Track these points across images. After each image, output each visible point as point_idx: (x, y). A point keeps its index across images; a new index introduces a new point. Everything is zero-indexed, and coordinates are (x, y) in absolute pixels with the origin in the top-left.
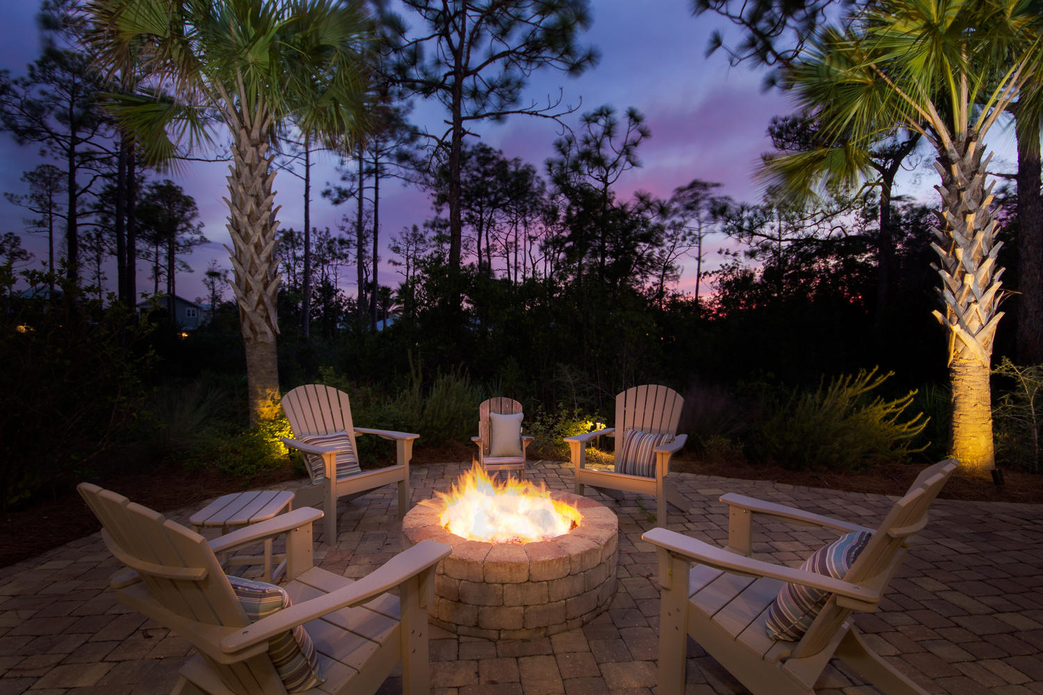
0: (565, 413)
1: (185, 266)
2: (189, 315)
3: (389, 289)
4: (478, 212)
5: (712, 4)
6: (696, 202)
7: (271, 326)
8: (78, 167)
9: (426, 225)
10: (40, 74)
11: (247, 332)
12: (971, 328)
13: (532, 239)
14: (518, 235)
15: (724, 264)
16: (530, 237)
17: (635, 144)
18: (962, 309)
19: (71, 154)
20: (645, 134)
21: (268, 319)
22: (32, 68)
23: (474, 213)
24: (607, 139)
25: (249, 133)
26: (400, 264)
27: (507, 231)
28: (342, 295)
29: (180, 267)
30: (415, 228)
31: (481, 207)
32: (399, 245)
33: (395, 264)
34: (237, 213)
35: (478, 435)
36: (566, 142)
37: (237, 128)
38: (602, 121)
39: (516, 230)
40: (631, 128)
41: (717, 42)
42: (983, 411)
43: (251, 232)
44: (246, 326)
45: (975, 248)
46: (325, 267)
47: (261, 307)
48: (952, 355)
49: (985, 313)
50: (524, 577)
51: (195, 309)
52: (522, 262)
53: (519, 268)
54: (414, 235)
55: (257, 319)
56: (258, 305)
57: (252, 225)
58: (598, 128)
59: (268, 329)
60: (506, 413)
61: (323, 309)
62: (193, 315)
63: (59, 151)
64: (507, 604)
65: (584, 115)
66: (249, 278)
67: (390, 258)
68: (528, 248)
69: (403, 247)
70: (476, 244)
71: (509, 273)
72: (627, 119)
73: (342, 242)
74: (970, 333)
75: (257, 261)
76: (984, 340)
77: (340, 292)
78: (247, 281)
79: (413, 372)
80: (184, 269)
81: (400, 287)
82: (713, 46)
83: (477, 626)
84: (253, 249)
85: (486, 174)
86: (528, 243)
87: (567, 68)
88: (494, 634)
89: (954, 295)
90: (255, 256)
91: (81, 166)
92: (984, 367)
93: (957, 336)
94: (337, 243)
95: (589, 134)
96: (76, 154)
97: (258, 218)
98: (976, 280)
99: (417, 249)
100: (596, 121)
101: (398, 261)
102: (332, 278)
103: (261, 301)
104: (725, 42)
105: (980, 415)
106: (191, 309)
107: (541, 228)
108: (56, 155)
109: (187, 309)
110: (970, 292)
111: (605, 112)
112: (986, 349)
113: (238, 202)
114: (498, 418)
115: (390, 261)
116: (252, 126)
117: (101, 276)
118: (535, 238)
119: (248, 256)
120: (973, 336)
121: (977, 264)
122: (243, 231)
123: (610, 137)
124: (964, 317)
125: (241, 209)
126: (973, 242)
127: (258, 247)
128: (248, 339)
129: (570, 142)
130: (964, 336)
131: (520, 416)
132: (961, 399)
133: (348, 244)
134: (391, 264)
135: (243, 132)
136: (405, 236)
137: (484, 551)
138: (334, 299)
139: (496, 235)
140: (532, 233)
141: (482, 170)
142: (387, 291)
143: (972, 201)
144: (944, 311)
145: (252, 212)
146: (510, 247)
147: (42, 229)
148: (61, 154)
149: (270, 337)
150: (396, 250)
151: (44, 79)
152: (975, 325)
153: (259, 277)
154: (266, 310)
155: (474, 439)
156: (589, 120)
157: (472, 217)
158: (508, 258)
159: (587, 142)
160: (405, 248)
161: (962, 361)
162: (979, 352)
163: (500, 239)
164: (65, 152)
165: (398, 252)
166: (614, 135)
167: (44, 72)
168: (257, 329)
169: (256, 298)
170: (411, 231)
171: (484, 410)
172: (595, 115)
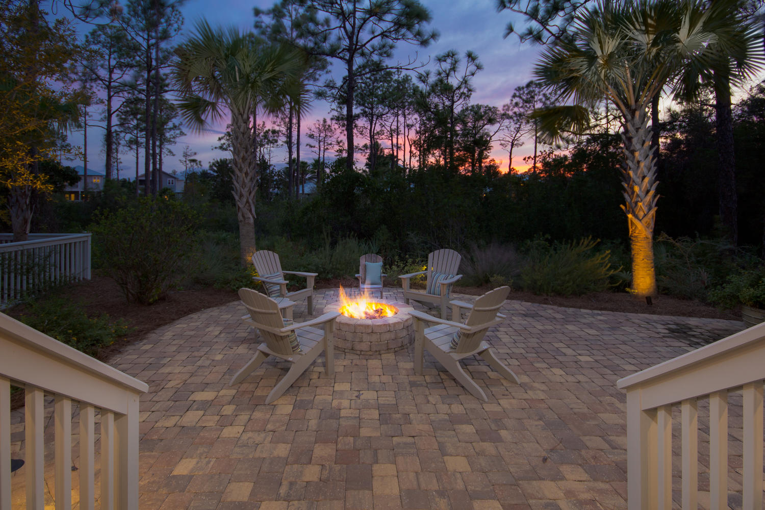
0: (410, 260)
1: (170, 152)
2: (169, 183)
3: (306, 163)
4: (369, 108)
5: (508, 5)
6: (533, 97)
7: (252, 214)
8: (113, 96)
9: (332, 119)
10: (92, 40)
11: (240, 217)
12: (639, 216)
13: (409, 127)
14: (399, 125)
15: (542, 151)
16: (408, 126)
17: (473, 74)
18: (634, 205)
19: (109, 87)
20: (479, 67)
21: (250, 211)
22: (87, 37)
23: (367, 109)
24: (452, 73)
25: (242, 116)
26: (314, 147)
27: (391, 120)
28: (273, 169)
29: (167, 152)
30: (325, 121)
31: (372, 105)
32: (313, 133)
33: (311, 147)
34: (236, 157)
35: (359, 273)
36: (425, 75)
37: (237, 114)
38: (449, 61)
39: (398, 121)
40: (469, 64)
41: (510, 29)
42: (647, 263)
43: (243, 166)
44: (240, 215)
45: (639, 171)
46: (262, 149)
47: (247, 204)
48: (630, 230)
49: (647, 208)
50: (370, 331)
51: (174, 179)
52: (403, 144)
53: (400, 148)
54: (324, 126)
55: (246, 211)
56: (246, 204)
57: (243, 162)
58: (446, 66)
59: (251, 216)
60: (374, 262)
61: (260, 179)
62: (172, 183)
63: (100, 85)
64: (364, 341)
65: (437, 57)
66: (242, 190)
67: (307, 143)
68: (406, 134)
69: (316, 134)
70: (368, 131)
71: (393, 150)
72: (466, 59)
73: (274, 132)
74: (638, 219)
75: (246, 181)
76: (646, 223)
77: (272, 167)
78: (241, 192)
79: (325, 234)
80: (169, 154)
81: (314, 162)
82: (507, 31)
83: (352, 349)
84: (244, 175)
85: (376, 80)
86: (406, 129)
87: (419, 43)
88: (359, 353)
89: (630, 196)
90: (245, 179)
91: (115, 95)
92: (647, 238)
93: (631, 221)
94: (270, 132)
95: (440, 70)
96: (112, 88)
97: (246, 159)
98: (640, 189)
99: (326, 136)
100: (445, 61)
101: (313, 145)
102: (267, 157)
103: (248, 202)
104: (515, 29)
105: (646, 265)
106: (171, 179)
107: (416, 119)
108: (99, 88)
109: (168, 179)
110: (638, 196)
111: (451, 55)
112: (648, 228)
113: (237, 152)
114: (370, 265)
115: (307, 145)
116: (244, 112)
117: (119, 161)
118: (412, 126)
119: (242, 179)
120: (640, 220)
121: (641, 180)
122: (239, 166)
123: (455, 71)
124: (635, 210)
125: (238, 155)
126: (638, 167)
127: (247, 174)
128: (241, 221)
129: (428, 75)
130: (636, 221)
131: (381, 263)
132: (636, 256)
133: (278, 133)
134: (308, 147)
135: (240, 116)
136: (317, 126)
137: (355, 321)
138: (268, 171)
139: (383, 124)
140: (409, 122)
141: (373, 78)
142: (304, 164)
143: (638, 144)
144: (625, 206)
145: (244, 157)
146: (394, 132)
147: (80, 129)
148: (102, 87)
149: (252, 221)
150: (311, 136)
151: (94, 42)
152: (641, 214)
153: (246, 189)
154: (250, 206)
155: (356, 275)
156: (440, 60)
157: (365, 112)
158: (392, 140)
159: (440, 74)
160: (318, 135)
161: (635, 234)
162: (644, 229)
163: (386, 127)
164: (104, 86)
165: (313, 138)
166: (457, 70)
167: (94, 38)
168: (246, 216)
169: (245, 200)
170: (322, 122)
171: (363, 261)
172: (445, 57)
